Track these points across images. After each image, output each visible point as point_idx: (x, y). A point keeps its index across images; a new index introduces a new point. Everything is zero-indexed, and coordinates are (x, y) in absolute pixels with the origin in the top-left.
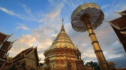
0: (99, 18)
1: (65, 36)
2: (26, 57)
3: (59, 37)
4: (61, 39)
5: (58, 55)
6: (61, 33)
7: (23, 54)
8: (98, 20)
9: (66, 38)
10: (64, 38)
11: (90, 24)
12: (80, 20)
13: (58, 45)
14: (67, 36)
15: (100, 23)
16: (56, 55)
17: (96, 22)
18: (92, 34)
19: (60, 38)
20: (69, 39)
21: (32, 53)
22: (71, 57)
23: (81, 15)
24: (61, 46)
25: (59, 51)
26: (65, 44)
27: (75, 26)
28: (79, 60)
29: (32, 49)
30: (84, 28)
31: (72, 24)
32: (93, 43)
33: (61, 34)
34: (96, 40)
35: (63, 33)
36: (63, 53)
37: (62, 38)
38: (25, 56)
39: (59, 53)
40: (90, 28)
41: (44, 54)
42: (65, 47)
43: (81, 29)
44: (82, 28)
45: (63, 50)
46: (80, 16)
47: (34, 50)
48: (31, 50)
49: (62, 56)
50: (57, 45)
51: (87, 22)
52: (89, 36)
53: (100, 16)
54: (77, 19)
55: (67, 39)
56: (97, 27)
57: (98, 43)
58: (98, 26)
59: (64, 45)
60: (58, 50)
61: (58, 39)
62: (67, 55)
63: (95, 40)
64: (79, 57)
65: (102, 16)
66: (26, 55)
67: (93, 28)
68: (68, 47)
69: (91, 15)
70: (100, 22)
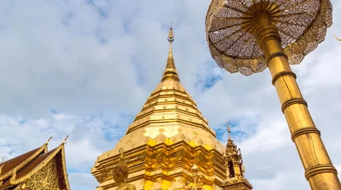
0: (314, 21)
1: (181, 101)
2: (19, 184)
3: (156, 104)
4: (165, 110)
5: (152, 173)
6: (164, 88)
7: (6, 176)
8: (309, 27)
9: (184, 108)
10: (177, 109)
11: (279, 40)
12: (239, 28)
13: (152, 134)
14: (187, 102)
15: (318, 38)
16: (143, 172)
17: (303, 34)
18: (283, 74)
19: (160, 107)
20: (194, 111)
21: (42, 170)
22: (204, 184)
23: (245, 6)
24: (164, 137)
25: (154, 156)
26: (180, 130)
27: (223, 53)
28: (236, 178)
29: (43, 152)
30: (256, 61)
31: (212, 44)
32: (286, 105)
33: (164, 91)
34: (298, 97)
35: (171, 88)
36: (171, 166)
37: (168, 107)
38: (13, 182)
39: (153, 166)
40: (278, 55)
41: (95, 170)
42: (180, 140)
43: (246, 62)
44: (248, 58)
45: (173, 155)
46: (241, 11)
47: (51, 157)
48: (37, 156)
49: (170, 178)
50: (146, 134)
51: (267, 31)
52: (274, 82)
53: (319, 12)
54: (230, 23)
55: (186, 112)
56: (304, 55)
57: (305, 104)
58: (308, 52)
59: (176, 133)
60: (151, 153)
61: (152, 112)
62: (186, 172)
63: (295, 95)
64: (237, 170)
65: (325, 12)
66: (17, 178)
67: (291, 57)
68: (194, 144)
69: (282, 8)
70: (315, 35)
